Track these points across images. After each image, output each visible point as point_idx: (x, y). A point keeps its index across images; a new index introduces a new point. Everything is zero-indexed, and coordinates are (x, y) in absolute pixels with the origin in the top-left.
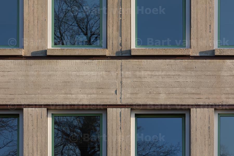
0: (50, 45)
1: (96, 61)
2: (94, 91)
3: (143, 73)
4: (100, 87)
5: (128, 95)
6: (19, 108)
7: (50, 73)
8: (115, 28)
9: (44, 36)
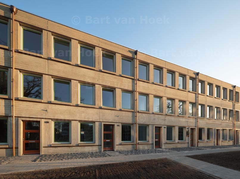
0: (79, 63)
1: (92, 71)
2: (92, 79)
3: (105, 77)
4: (93, 78)
5: (101, 82)
6: (70, 80)
7: (79, 71)
8: (97, 63)
9: (77, 60)
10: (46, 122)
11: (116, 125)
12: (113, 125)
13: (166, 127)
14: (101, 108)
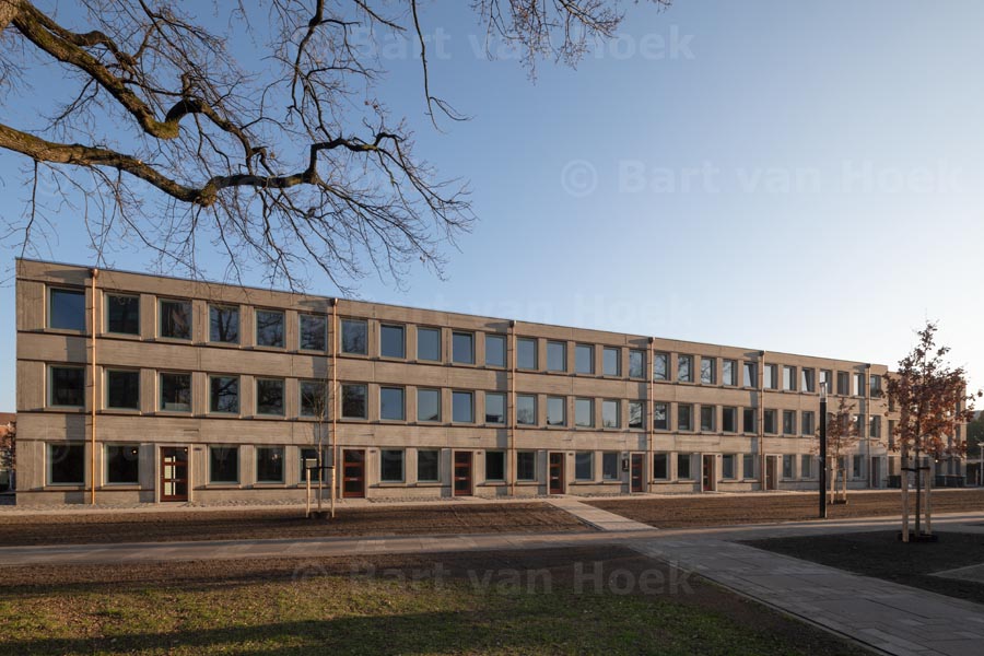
10: (372, 452)
11: (476, 451)
12: (470, 454)
13: (574, 452)
14: (450, 426)
